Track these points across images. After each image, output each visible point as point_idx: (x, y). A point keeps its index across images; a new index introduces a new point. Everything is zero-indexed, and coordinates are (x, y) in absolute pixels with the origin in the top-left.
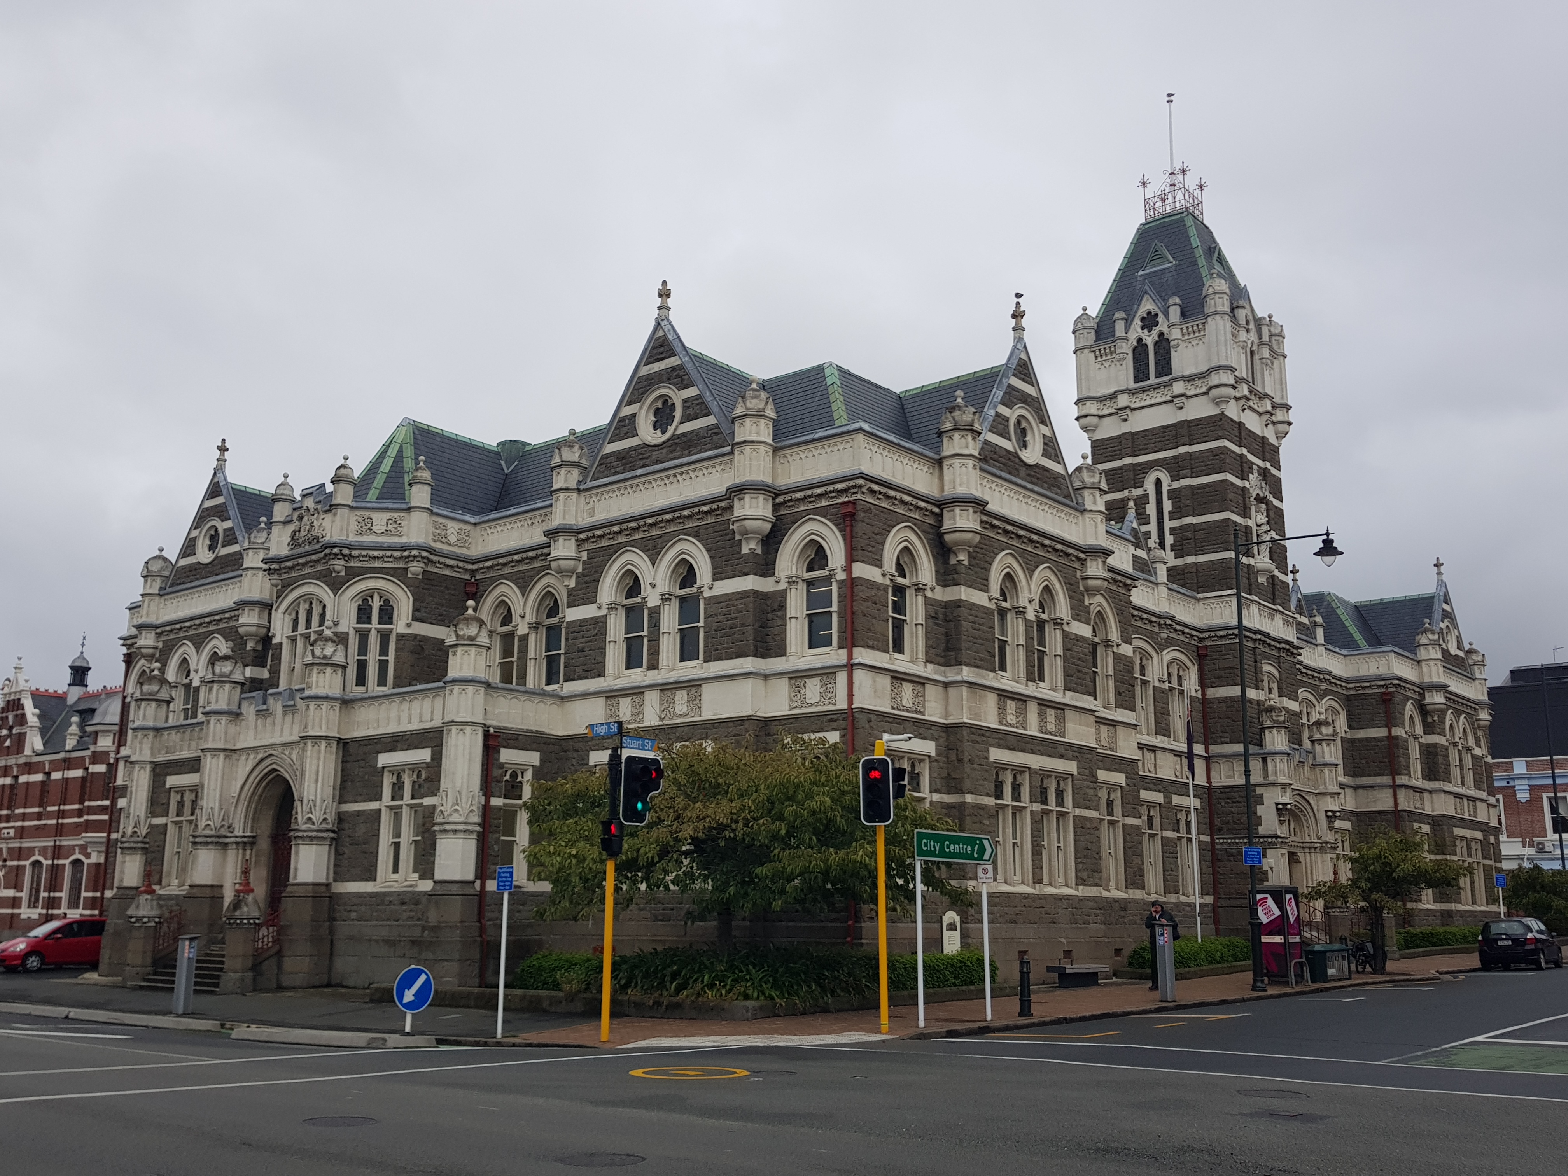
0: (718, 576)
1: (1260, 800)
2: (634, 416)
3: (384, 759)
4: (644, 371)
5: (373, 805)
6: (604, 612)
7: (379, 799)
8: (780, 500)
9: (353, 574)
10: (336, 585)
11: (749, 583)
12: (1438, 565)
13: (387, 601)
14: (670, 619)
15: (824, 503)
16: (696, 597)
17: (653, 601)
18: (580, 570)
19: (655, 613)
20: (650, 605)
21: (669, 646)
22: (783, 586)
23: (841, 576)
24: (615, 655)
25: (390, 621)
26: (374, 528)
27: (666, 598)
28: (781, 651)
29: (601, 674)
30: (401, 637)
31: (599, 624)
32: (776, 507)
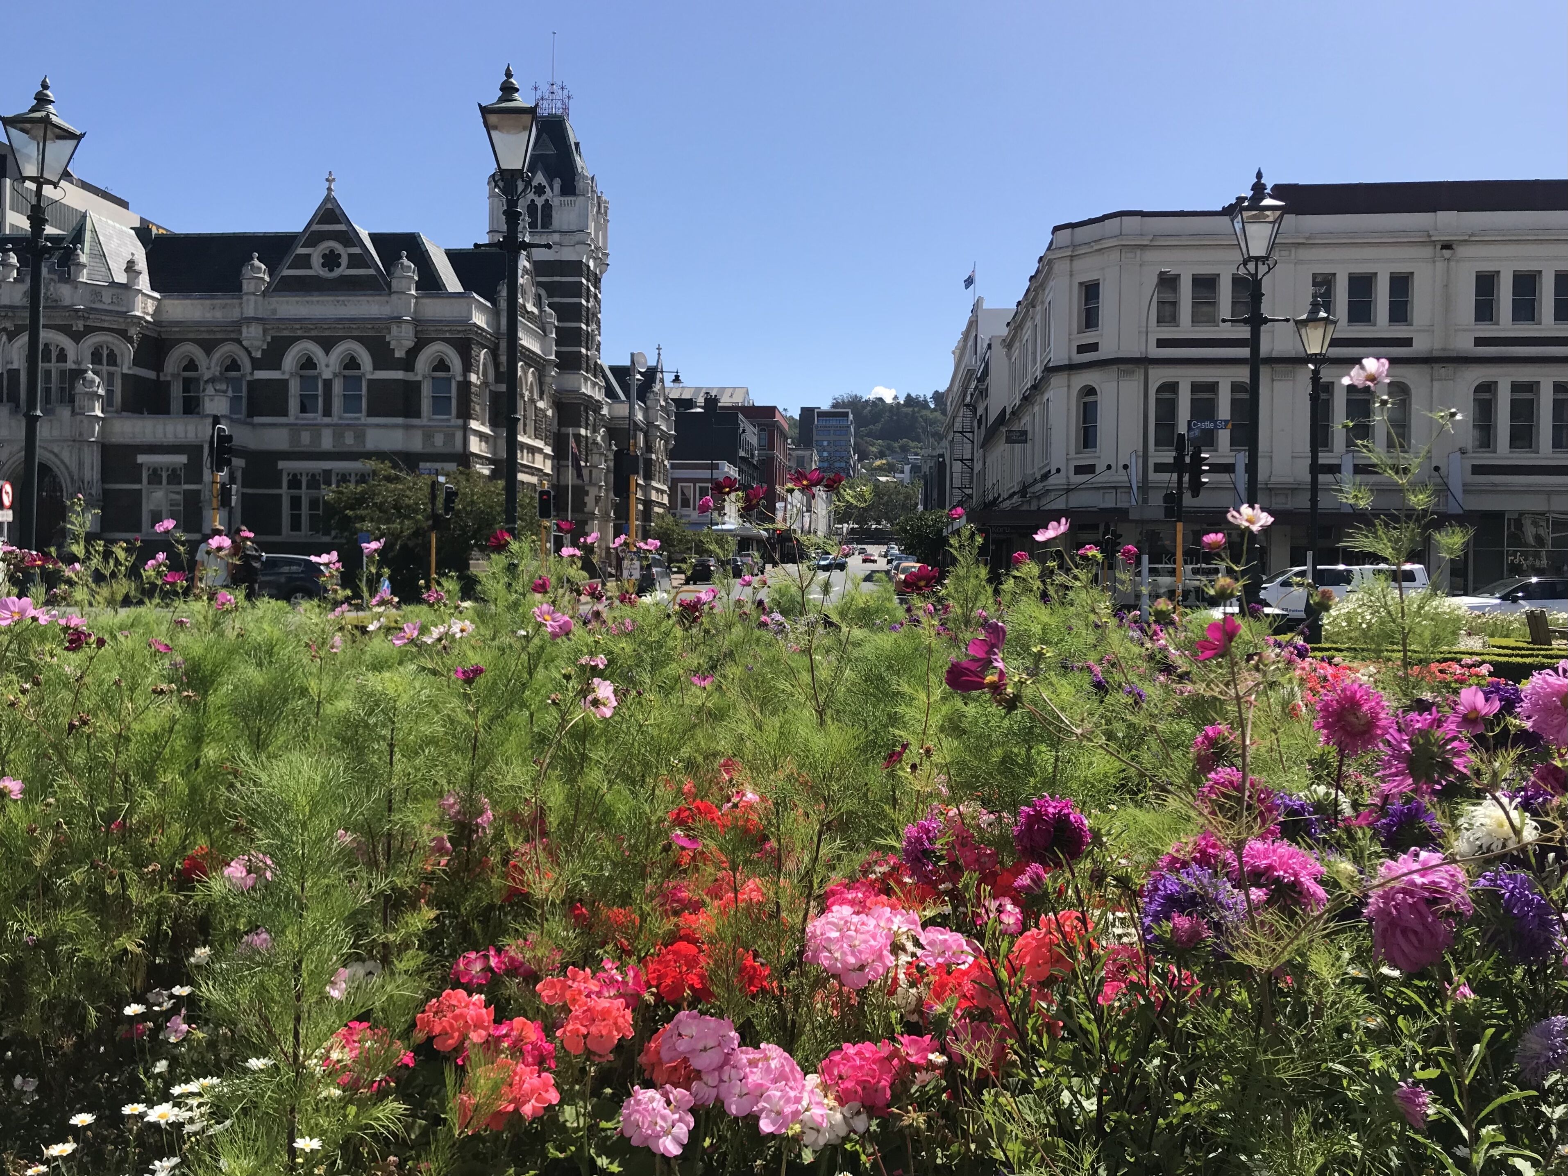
0: (376, 367)
1: (587, 493)
2: (309, 255)
3: (141, 459)
4: (315, 227)
5: (136, 486)
6: (286, 377)
7: (140, 482)
8: (419, 328)
9: (89, 330)
10: (77, 337)
11: (399, 375)
12: (659, 349)
13: (112, 351)
14: (337, 388)
15: (448, 335)
16: (359, 378)
17: (327, 375)
18: (265, 347)
19: (328, 384)
20: (325, 376)
21: (337, 404)
22: (419, 378)
23: (460, 378)
24: (294, 404)
25: (115, 364)
26: (104, 299)
27: (335, 375)
28: (418, 415)
29: (285, 414)
30: (124, 376)
31: (284, 383)
32: (416, 332)
